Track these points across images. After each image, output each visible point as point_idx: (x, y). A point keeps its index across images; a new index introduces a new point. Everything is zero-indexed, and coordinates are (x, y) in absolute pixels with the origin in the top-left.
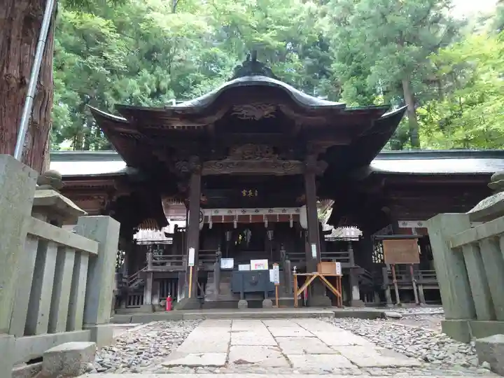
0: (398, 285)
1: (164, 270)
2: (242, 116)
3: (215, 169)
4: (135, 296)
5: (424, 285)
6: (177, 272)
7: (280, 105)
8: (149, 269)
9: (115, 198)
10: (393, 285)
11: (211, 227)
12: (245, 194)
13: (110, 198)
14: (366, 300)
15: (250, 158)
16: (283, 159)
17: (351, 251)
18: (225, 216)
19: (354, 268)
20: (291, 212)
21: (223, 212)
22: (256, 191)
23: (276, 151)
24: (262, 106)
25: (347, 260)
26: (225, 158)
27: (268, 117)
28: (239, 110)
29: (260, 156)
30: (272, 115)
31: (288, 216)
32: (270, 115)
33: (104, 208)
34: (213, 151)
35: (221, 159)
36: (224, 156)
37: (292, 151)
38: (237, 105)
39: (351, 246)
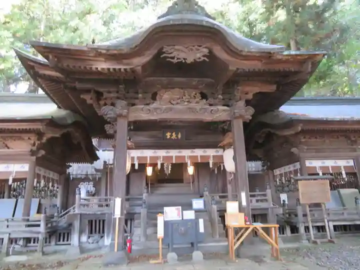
0: (312, 222)
1: (91, 213)
2: (173, 58)
3: (142, 113)
4: (64, 234)
5: (333, 221)
6: (105, 214)
7: (213, 47)
8: (77, 211)
9: (44, 140)
10: (307, 222)
11: (137, 167)
12: (168, 137)
13: (40, 139)
15: (177, 104)
16: (211, 105)
17: (269, 191)
18: (150, 157)
19: (272, 208)
20: (211, 152)
21: (148, 153)
22: (180, 134)
23: (204, 96)
24: (194, 48)
25: (266, 200)
26: (153, 103)
27: (200, 60)
28: (170, 52)
29: (187, 102)
30: (205, 58)
31: (208, 157)
32: (203, 58)
33: (34, 148)
34: (140, 95)
35: (148, 104)
36: (152, 101)
37: (220, 96)
38: (168, 46)
39: (268, 187)
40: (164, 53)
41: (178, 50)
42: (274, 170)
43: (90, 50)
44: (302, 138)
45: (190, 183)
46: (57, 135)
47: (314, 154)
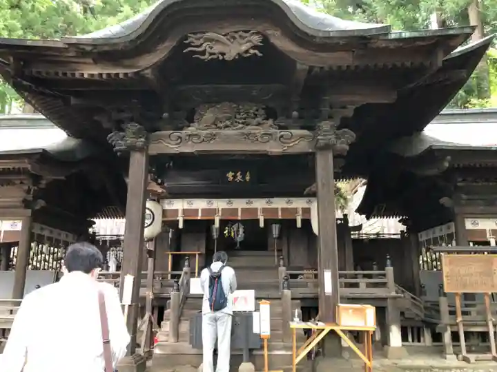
0: (464, 325)
2: (203, 53)
7: (269, 32)
9: (43, 184)
10: (457, 324)
11: (181, 226)
12: (231, 178)
13: (36, 183)
14: (410, 339)
15: (227, 127)
16: (281, 128)
17: (390, 270)
18: (203, 210)
19: (395, 298)
20: (299, 204)
21: (200, 205)
22: (248, 174)
23: (270, 114)
24: (237, 36)
25: (384, 285)
26: (189, 126)
27: (249, 55)
28: (198, 43)
29: (243, 123)
30: (256, 51)
31: (295, 211)
32: (252, 51)
33: (30, 198)
34: (165, 115)
35: (181, 129)
36: (187, 123)
37: (295, 113)
38: (194, 34)
39: (389, 262)
40: (189, 45)
41: (211, 40)
42: (419, 234)
43: (67, 46)
44: (460, 179)
45: (274, 250)
46: (63, 178)
47: (482, 208)
